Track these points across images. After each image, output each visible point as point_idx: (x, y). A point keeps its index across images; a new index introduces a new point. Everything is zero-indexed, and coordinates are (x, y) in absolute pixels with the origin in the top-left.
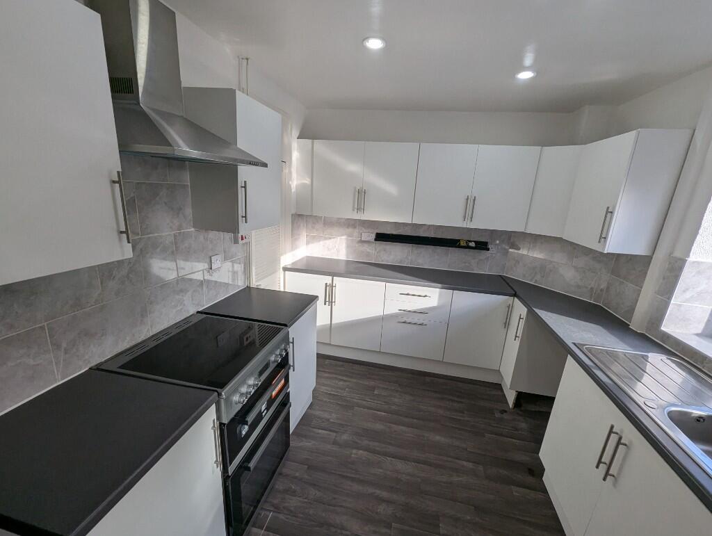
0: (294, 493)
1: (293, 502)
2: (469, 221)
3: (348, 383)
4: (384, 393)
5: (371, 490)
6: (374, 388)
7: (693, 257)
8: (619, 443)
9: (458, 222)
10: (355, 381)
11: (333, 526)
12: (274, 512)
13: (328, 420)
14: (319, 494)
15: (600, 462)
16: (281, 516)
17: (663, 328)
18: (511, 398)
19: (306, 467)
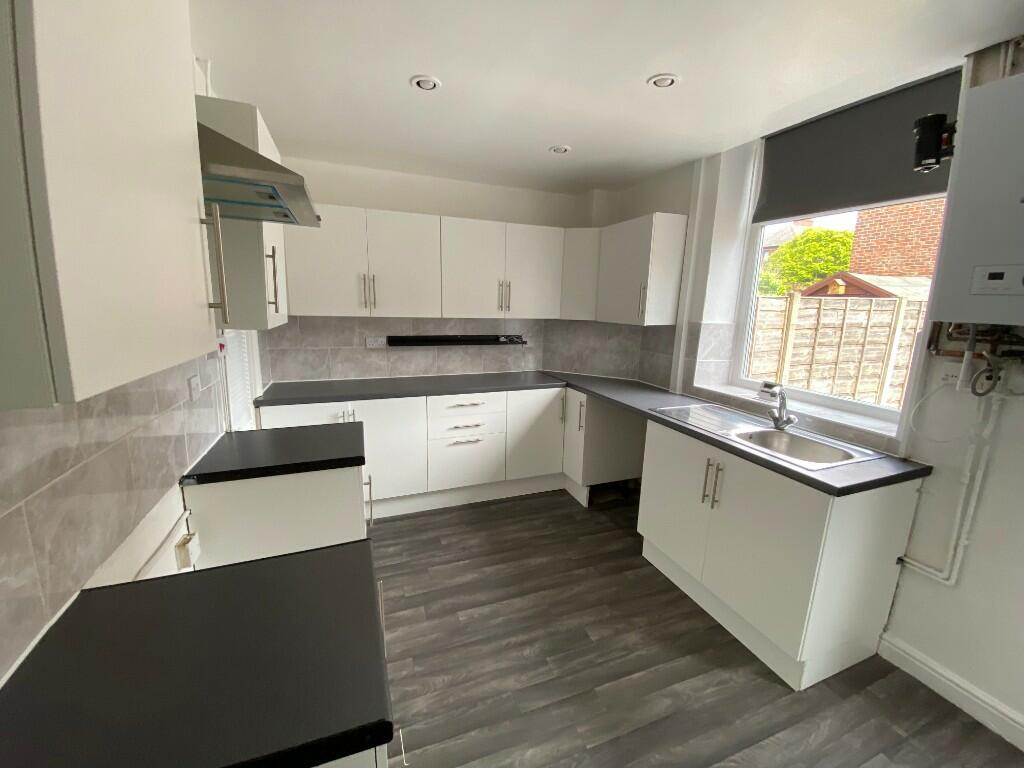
0: (415, 695)
1: (420, 704)
2: (507, 309)
3: (400, 547)
4: (454, 540)
8: (718, 470)
12: (402, 728)
15: (704, 496)
16: (415, 727)
17: (696, 384)
18: (582, 497)
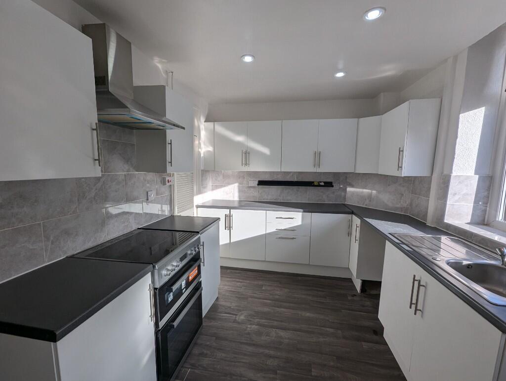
0: (205, 355)
1: (205, 361)
2: (318, 167)
3: (243, 284)
4: (269, 288)
5: (261, 350)
6: (262, 286)
7: (454, 174)
8: (419, 285)
9: (311, 169)
10: (248, 282)
11: (234, 375)
12: (191, 368)
13: (230, 307)
14: (224, 355)
15: (411, 304)
16: (196, 371)
17: (445, 221)
18: (358, 285)
19: (215, 338)
